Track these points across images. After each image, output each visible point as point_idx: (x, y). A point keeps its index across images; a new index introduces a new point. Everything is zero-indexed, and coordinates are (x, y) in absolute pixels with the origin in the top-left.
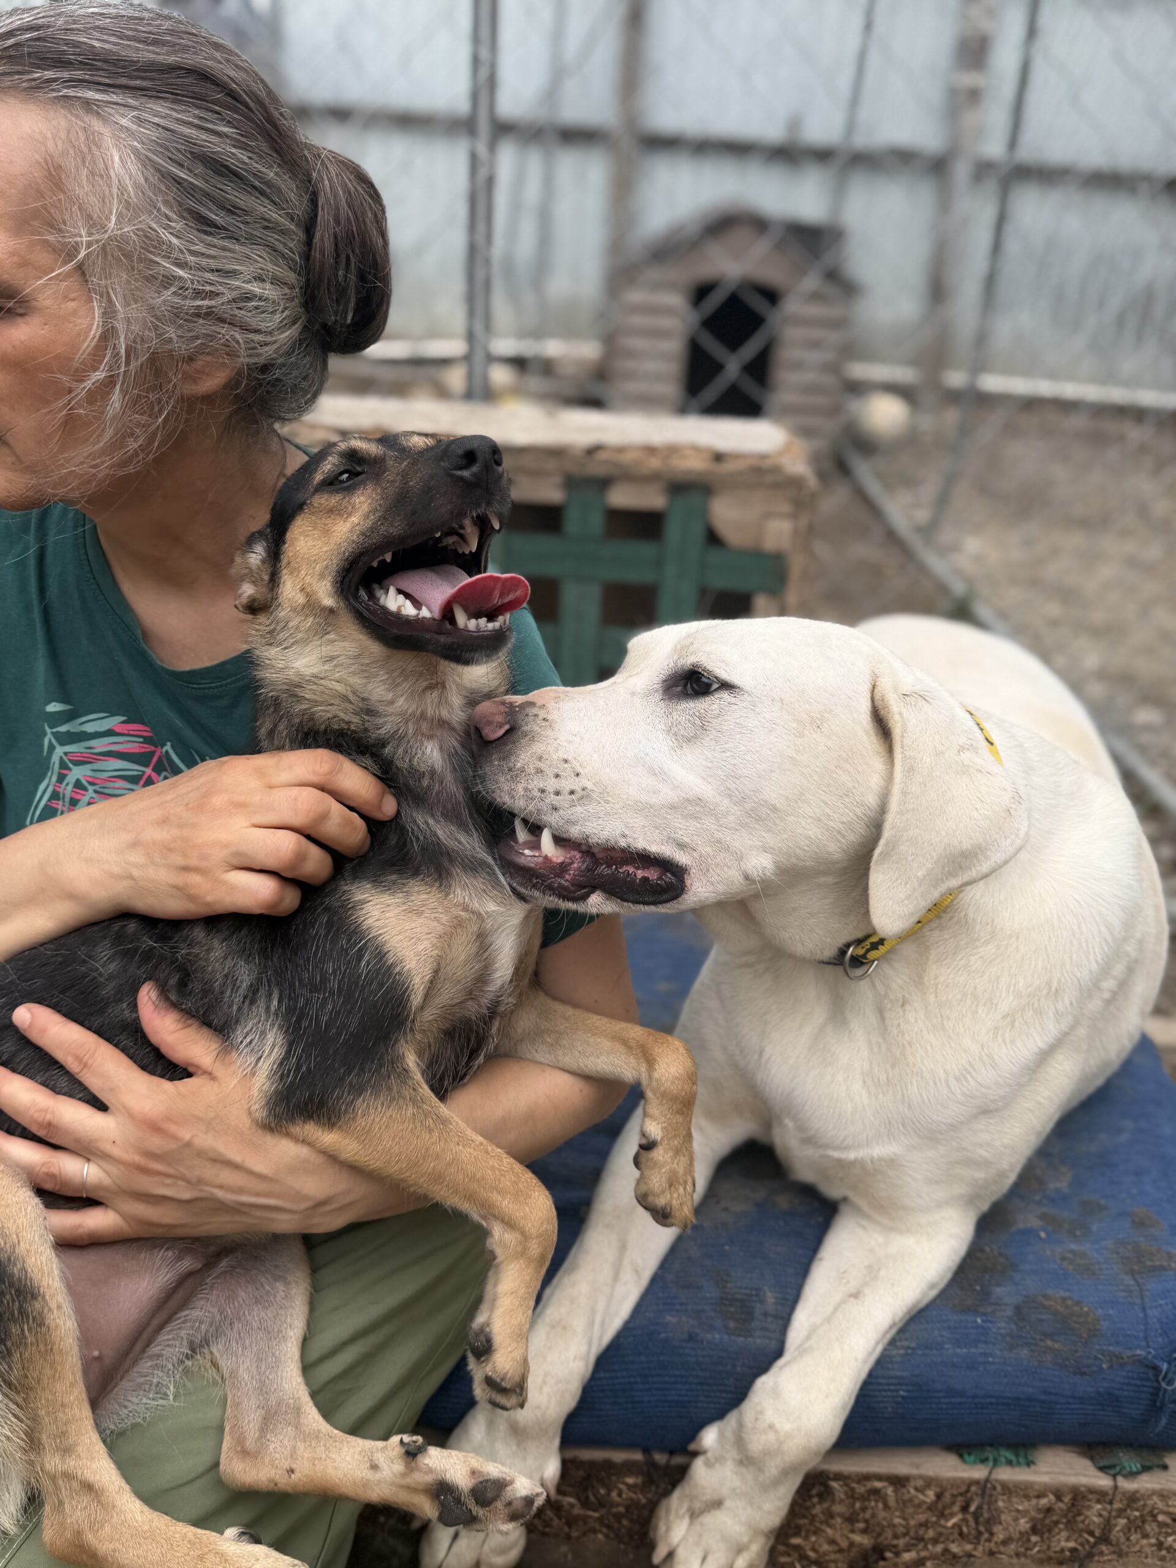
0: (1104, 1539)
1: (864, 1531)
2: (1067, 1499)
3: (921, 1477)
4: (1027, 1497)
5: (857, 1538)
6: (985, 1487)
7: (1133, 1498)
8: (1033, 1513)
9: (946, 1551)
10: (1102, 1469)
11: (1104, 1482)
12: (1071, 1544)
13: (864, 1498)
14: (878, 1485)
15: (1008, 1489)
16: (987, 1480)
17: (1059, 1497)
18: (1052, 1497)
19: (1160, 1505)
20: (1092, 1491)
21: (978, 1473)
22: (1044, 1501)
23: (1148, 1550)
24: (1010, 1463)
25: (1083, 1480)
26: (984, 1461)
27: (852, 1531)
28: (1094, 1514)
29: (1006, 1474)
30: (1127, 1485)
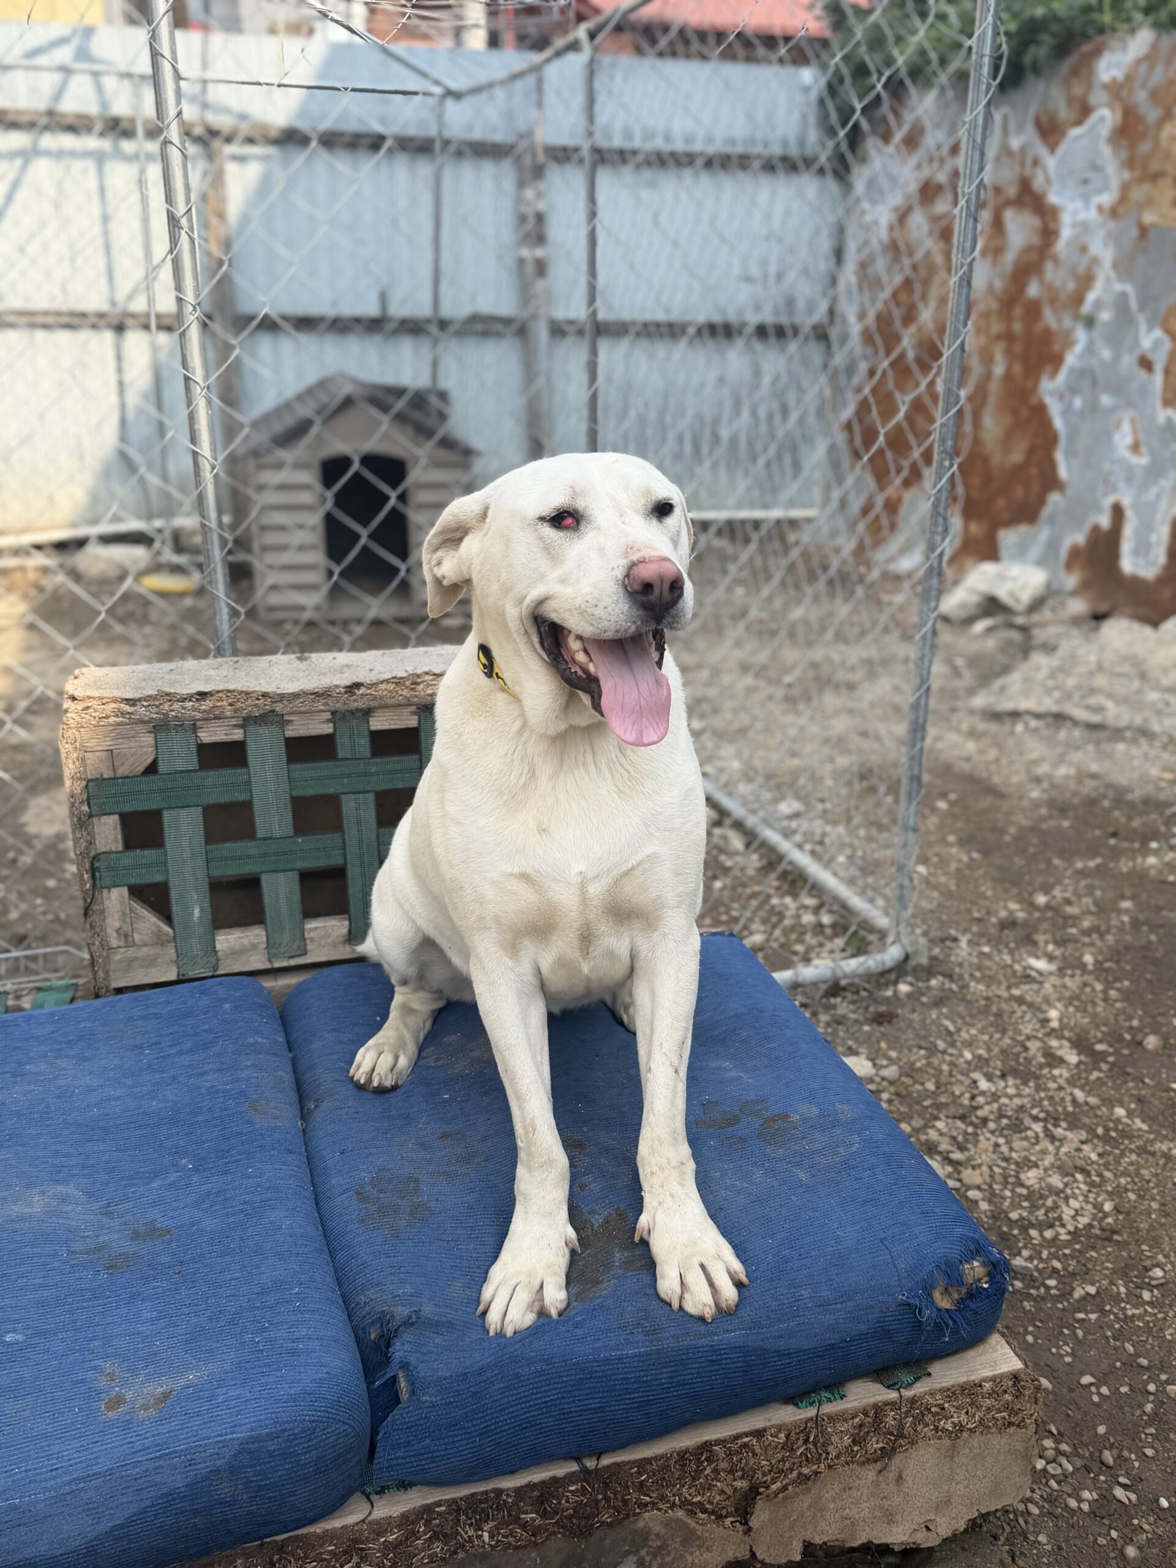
0: (901, 1436)
1: (742, 1478)
2: (871, 1414)
3: (773, 1426)
4: (846, 1420)
5: (738, 1484)
6: (816, 1419)
7: (913, 1401)
8: (851, 1431)
9: (800, 1474)
10: (889, 1387)
11: (893, 1395)
12: (880, 1445)
13: (737, 1453)
14: (746, 1440)
15: (832, 1418)
16: (817, 1416)
17: (866, 1415)
18: (861, 1416)
19: (931, 1401)
20: (886, 1404)
21: (811, 1412)
22: (857, 1420)
23: (930, 1434)
24: (829, 1400)
25: (879, 1398)
26: (811, 1404)
27: (734, 1480)
28: (890, 1420)
29: (828, 1409)
30: (907, 1393)
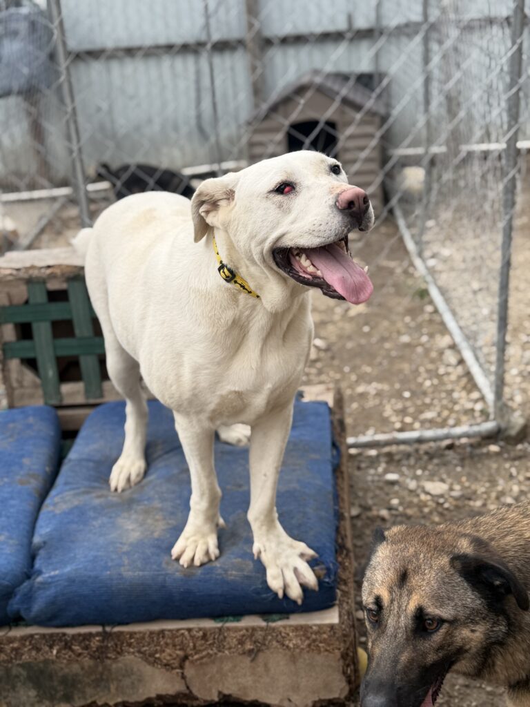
0: (264, 644)
1: (180, 649)
2: (250, 631)
3: (198, 628)
4: (236, 632)
5: (178, 652)
6: (220, 629)
7: (274, 629)
8: (238, 637)
9: (208, 654)
11: (263, 624)
12: (252, 647)
13: (178, 637)
16: (222, 627)
17: (247, 630)
18: (244, 631)
19: (283, 630)
20: (259, 627)
22: (242, 633)
24: (231, 621)
25: (257, 624)
27: (176, 650)
29: (229, 625)
30: (272, 625)
